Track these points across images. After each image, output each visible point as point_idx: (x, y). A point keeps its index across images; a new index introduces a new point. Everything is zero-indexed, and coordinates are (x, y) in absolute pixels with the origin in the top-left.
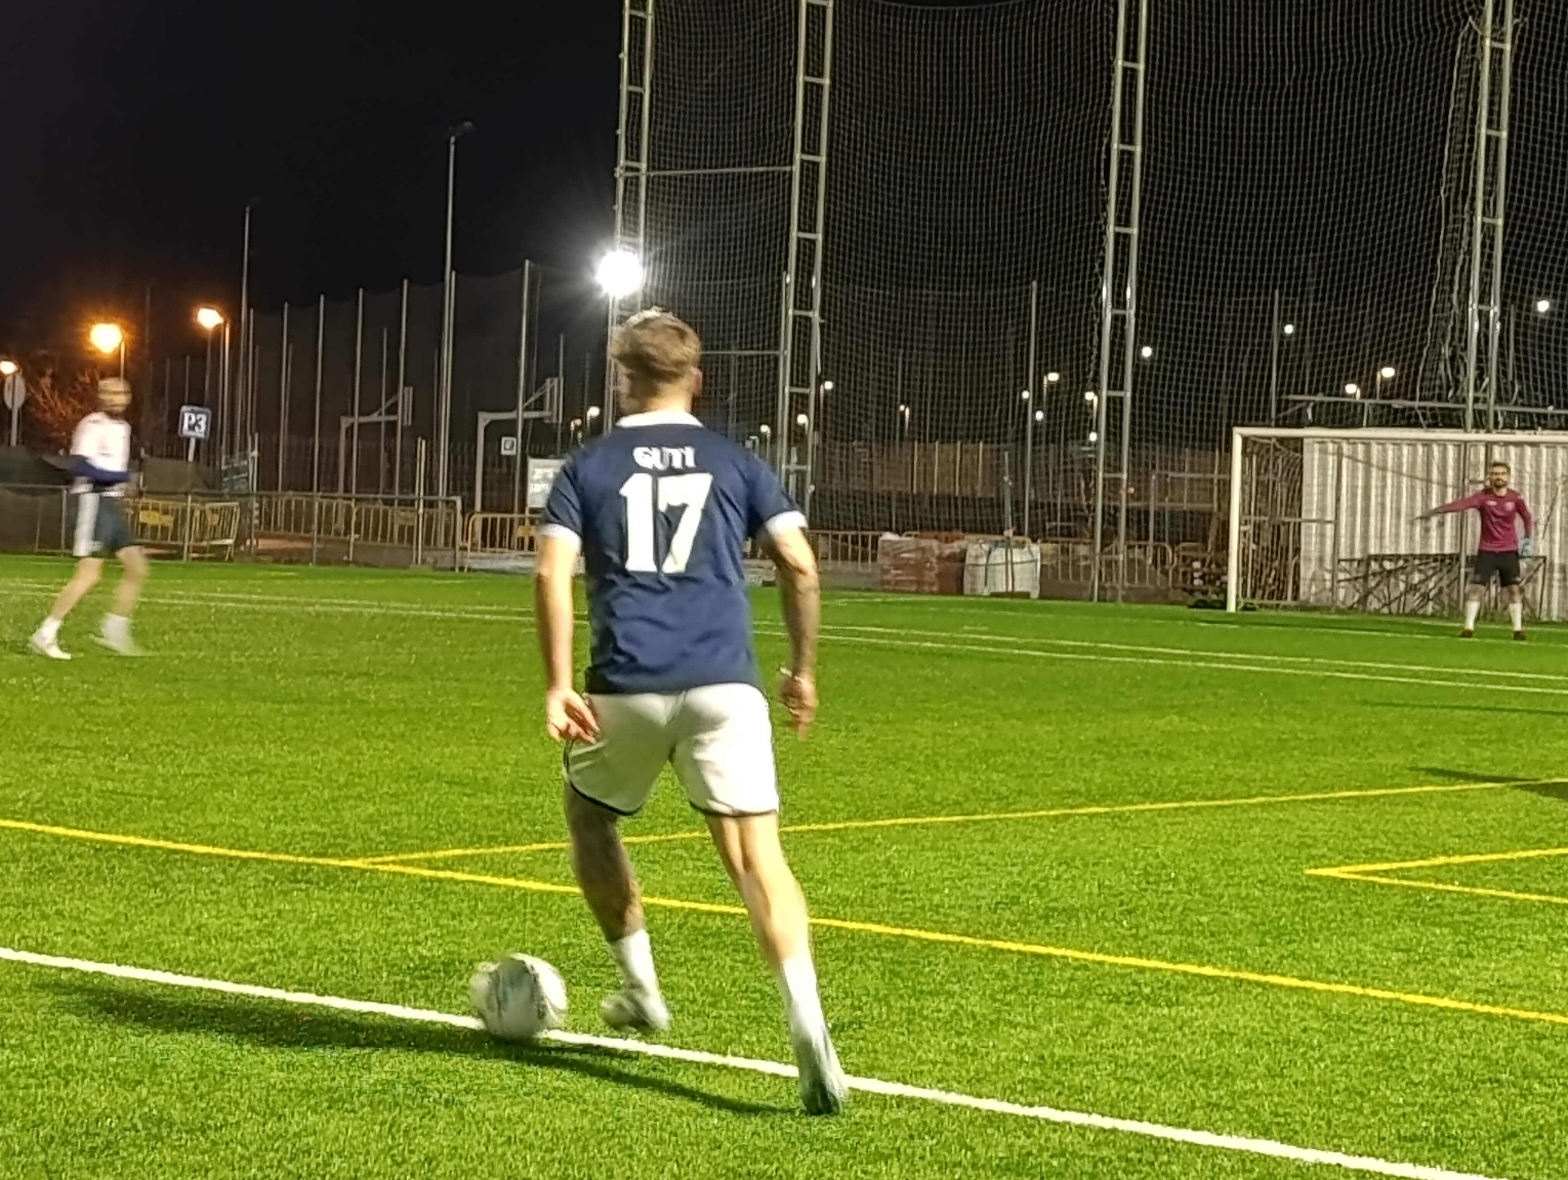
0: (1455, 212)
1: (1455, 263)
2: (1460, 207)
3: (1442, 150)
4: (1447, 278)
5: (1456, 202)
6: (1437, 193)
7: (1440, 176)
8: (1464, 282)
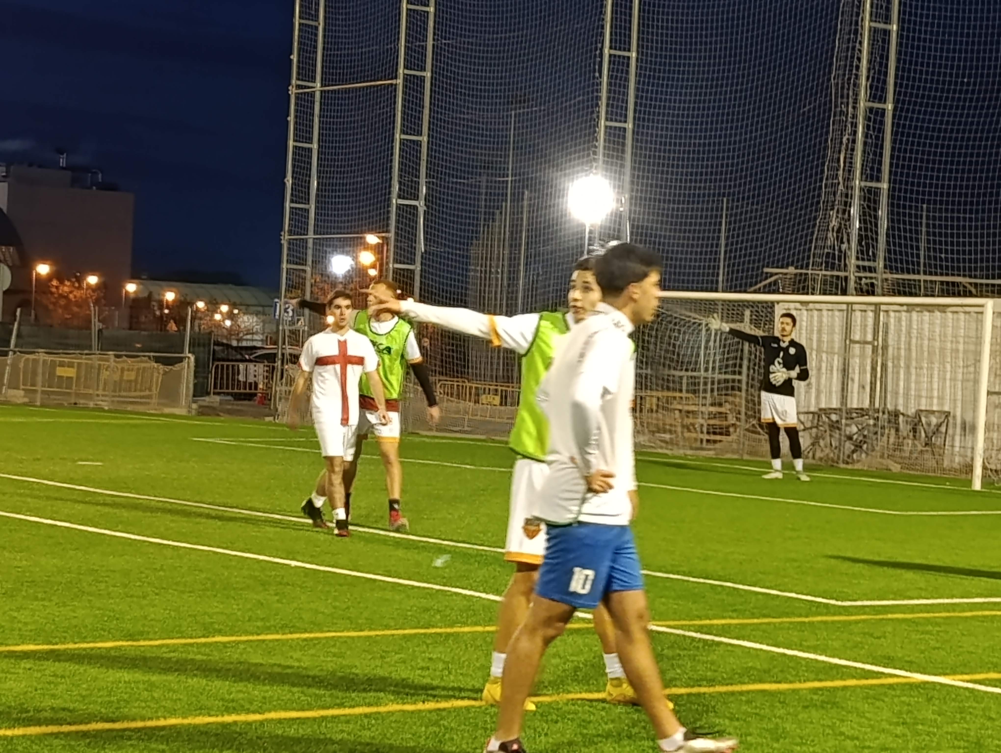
0: (842, 97)
1: (841, 143)
2: (845, 91)
3: (834, 41)
4: (836, 156)
5: (843, 88)
6: (829, 80)
7: (831, 64)
8: (848, 160)
